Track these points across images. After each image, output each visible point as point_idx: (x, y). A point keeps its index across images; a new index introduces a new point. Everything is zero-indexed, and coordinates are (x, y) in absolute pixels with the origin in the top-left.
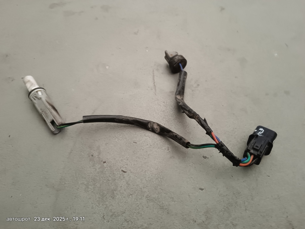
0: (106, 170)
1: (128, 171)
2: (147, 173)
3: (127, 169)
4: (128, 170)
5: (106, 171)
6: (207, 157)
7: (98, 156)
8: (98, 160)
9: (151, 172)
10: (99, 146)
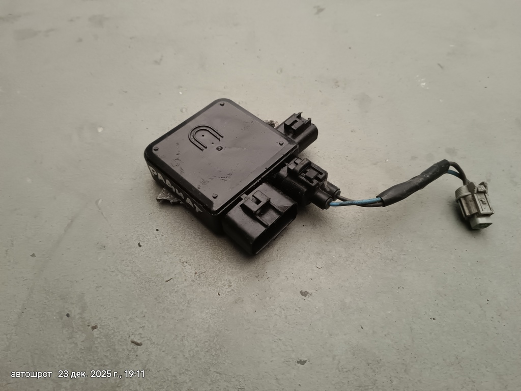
0: (99, 343)
1: (144, 341)
2: (186, 342)
3: (143, 338)
4: (146, 339)
5: (97, 345)
6: (310, 291)
7: (79, 316)
8: (81, 324)
9: (194, 337)
10: (82, 293)
